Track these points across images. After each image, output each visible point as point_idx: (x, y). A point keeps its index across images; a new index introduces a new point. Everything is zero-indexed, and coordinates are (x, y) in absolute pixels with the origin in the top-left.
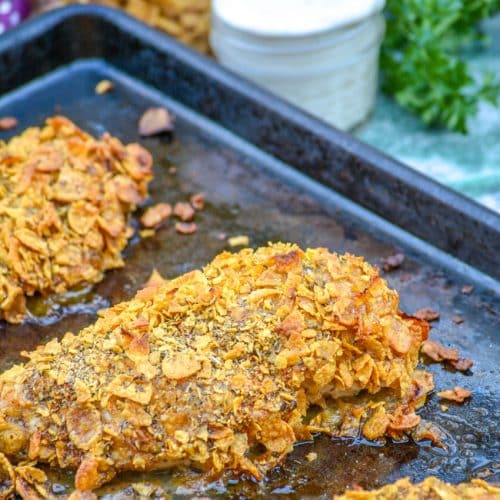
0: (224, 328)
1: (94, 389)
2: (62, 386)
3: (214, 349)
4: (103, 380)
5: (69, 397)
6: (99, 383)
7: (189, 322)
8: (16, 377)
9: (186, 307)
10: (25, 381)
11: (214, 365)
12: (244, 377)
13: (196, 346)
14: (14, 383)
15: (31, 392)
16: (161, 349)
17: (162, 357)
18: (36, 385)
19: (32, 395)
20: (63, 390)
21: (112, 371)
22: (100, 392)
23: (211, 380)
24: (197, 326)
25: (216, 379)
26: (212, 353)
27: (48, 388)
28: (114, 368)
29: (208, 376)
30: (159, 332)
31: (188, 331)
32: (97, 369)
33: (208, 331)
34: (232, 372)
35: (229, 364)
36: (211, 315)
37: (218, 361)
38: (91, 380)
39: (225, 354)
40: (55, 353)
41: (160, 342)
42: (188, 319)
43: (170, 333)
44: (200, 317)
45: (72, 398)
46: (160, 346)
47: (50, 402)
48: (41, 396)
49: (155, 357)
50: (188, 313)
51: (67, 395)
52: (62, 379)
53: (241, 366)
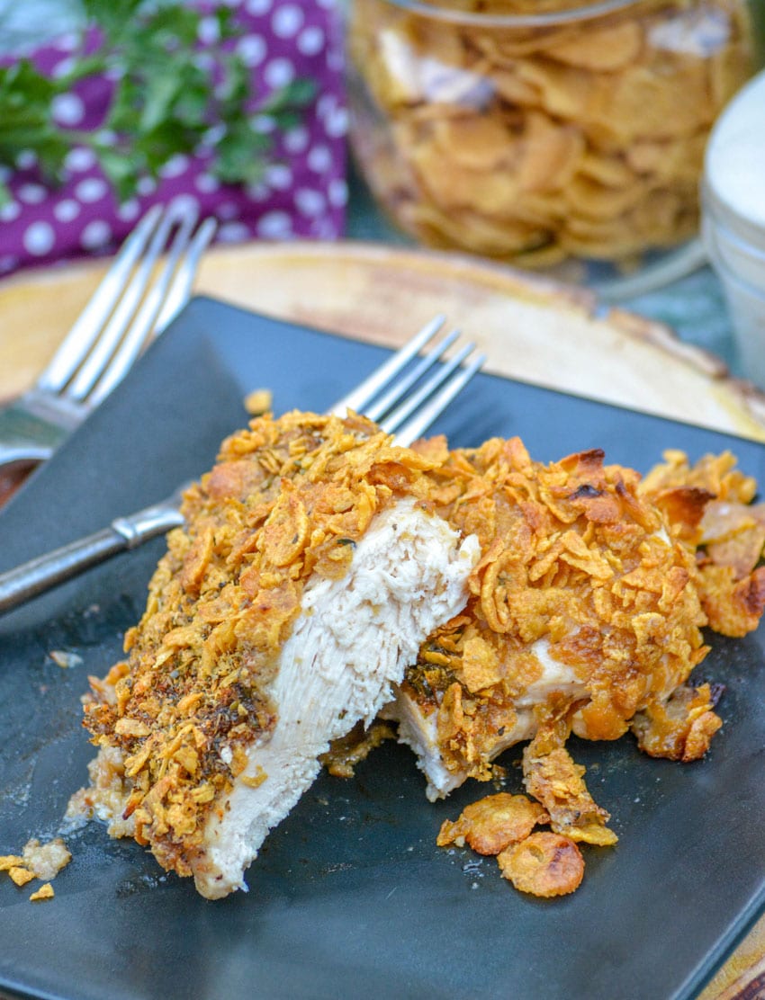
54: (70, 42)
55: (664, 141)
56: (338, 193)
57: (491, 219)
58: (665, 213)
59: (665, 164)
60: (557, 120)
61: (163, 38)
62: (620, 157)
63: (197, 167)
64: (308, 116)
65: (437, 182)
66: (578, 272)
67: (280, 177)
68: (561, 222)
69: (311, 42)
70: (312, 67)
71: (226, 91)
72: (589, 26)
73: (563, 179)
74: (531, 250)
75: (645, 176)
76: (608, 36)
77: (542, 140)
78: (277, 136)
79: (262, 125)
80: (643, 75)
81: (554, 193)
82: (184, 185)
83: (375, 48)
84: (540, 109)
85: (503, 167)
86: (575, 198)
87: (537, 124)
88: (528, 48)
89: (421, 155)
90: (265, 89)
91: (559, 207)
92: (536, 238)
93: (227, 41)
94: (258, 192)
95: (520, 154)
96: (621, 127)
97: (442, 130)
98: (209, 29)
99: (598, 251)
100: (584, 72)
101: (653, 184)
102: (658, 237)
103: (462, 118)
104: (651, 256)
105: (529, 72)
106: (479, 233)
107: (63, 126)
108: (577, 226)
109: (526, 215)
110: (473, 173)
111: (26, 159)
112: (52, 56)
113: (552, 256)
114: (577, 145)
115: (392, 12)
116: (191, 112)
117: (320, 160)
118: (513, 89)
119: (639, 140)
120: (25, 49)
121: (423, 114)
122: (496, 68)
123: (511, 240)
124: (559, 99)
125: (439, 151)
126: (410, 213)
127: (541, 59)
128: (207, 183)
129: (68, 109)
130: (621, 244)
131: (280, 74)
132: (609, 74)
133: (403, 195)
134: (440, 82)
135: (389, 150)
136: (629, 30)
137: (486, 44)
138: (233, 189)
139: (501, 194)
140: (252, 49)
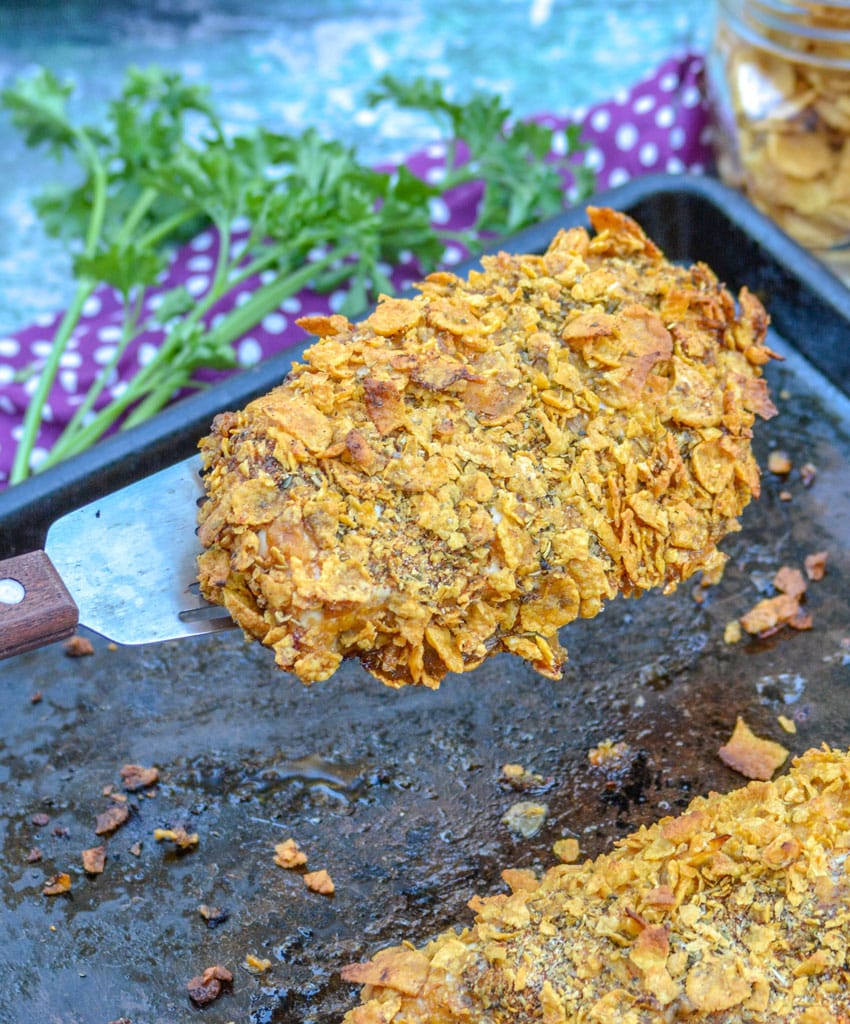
0: (801, 916)
1: (573, 1005)
2: (521, 992)
3: (779, 953)
4: (588, 991)
5: (531, 1011)
6: (582, 995)
7: (743, 898)
8: (450, 961)
9: (742, 866)
10: (465, 974)
11: (774, 988)
12: (823, 1010)
13: (750, 945)
14: (446, 972)
15: (470, 993)
16: (690, 947)
17: (690, 962)
18: (481, 981)
19: (472, 998)
20: (522, 999)
21: (605, 977)
22: (581, 1013)
23: (765, 1015)
24: (757, 906)
25: (775, 1013)
26: (776, 962)
27: (499, 991)
28: (608, 972)
29: (762, 1008)
30: (691, 914)
31: (741, 912)
32: (582, 972)
33: (773, 918)
34: (805, 1001)
35: (801, 984)
36: (782, 888)
37: (782, 977)
38: (569, 988)
39: (797, 966)
40: (519, 926)
41: (690, 935)
42: (743, 890)
43: (710, 915)
44: (763, 888)
45: (536, 1012)
46: (689, 940)
47: (500, 1014)
48: (488, 1004)
49: (678, 961)
50: (744, 878)
51: (528, 1007)
52: (523, 978)
53: (822, 990)
54: (437, 152)
57: (807, 218)
61: (523, 150)
69: (649, 155)
71: (575, 195)
74: (838, 248)
85: (821, 177)
88: (847, 86)
92: (845, 240)
93: (576, 154)
95: (835, 167)
98: (560, 143)
103: (790, 135)
107: (438, 226)
109: (836, 220)
111: (405, 257)
112: (422, 163)
118: (833, 118)
120: (398, 158)
122: (820, 98)
123: (825, 239)
129: (439, 211)
131: (619, 177)
137: (814, 78)
140: (594, 159)
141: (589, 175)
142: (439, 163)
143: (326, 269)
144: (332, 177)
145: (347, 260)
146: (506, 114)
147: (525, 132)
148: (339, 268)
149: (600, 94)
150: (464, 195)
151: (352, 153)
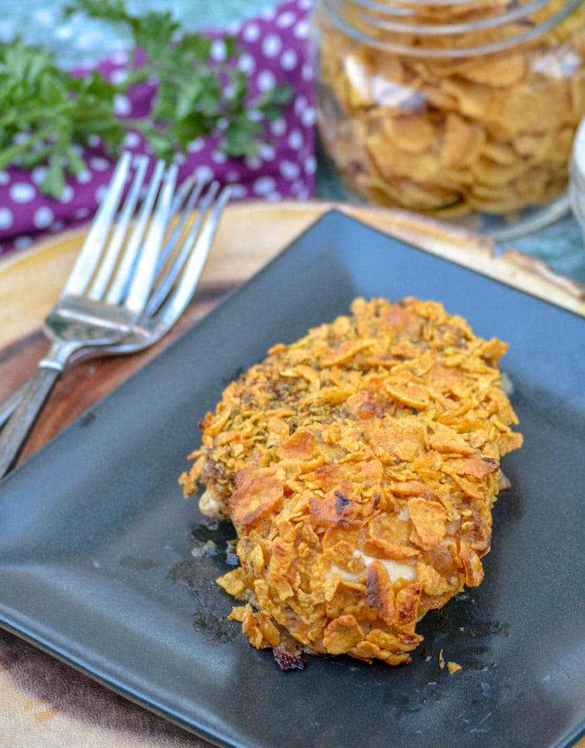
54: (120, 59)
55: (539, 135)
56: (311, 165)
57: (420, 185)
58: (539, 183)
59: (541, 150)
60: (467, 120)
61: (189, 56)
62: (510, 145)
63: (212, 145)
64: (287, 111)
65: (384, 160)
66: (478, 222)
67: (267, 152)
68: (469, 188)
69: (289, 60)
70: (289, 78)
71: (230, 93)
72: (490, 58)
73: (471, 159)
74: (446, 207)
75: (526, 157)
76: (502, 65)
77: (457, 133)
78: (266, 124)
79: (254, 116)
80: (525, 89)
81: (465, 169)
82: (203, 158)
83: (341, 68)
84: (457, 112)
85: (429, 151)
86: (479, 172)
87: (453, 121)
88: (448, 71)
89: (374, 141)
90: (257, 92)
91: (468, 178)
92: (451, 199)
93: (232, 59)
94: (254, 163)
95: (441, 141)
96: (511, 125)
97: (388, 125)
98: (219, 51)
99: (492, 208)
100: (487, 88)
101: (531, 163)
102: (532, 199)
103: (402, 117)
104: (527, 212)
105: (448, 87)
106: (412, 195)
107: (120, 117)
108: (479, 191)
109: (445, 183)
110: (409, 154)
111: (94, 141)
112: (108, 67)
113: (462, 211)
114: (481, 136)
115: (353, 44)
116: (210, 108)
117: (296, 141)
118: (438, 99)
119: (522, 134)
120: (89, 63)
121: (374, 114)
122: (426, 84)
123: (435, 201)
124: (469, 105)
125: (386, 139)
126: (362, 180)
127: (458, 79)
128: (219, 157)
129: (122, 105)
130: (510, 204)
131: (266, 81)
132: (502, 89)
133: (358, 167)
134: (387, 93)
135: (348, 138)
136: (517, 61)
137: (420, 68)
138: (237, 161)
139: (427, 169)
140: (246, 64)
141: (242, 77)
142: (121, 67)
143: (29, 149)
144: (35, 70)
145: (47, 142)
146: (175, 27)
147: (191, 42)
148: (40, 149)
149: (250, 12)
150: (140, 93)
151: (52, 55)
